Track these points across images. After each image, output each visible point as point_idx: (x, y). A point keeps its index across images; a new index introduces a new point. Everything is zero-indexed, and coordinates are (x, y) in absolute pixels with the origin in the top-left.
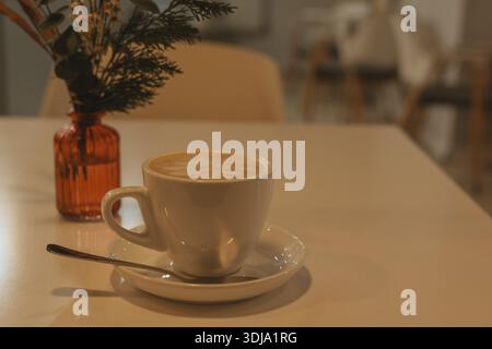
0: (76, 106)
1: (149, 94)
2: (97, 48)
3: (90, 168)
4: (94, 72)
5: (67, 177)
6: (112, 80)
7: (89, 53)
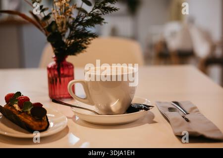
0: (56, 54)
1: (85, 48)
2: (64, 29)
3: (62, 79)
4: (63, 39)
5: (53, 83)
6: (70, 42)
7: (60, 31)
